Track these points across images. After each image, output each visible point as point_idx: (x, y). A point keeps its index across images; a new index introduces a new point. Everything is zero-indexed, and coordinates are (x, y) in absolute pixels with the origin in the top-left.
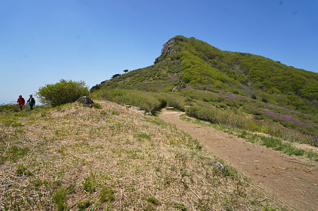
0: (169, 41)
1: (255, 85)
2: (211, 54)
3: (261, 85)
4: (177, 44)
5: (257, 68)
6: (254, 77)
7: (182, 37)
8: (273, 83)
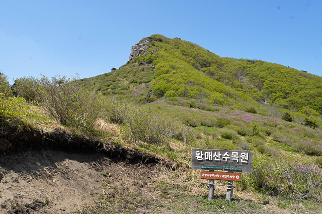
0: (141, 41)
1: (277, 103)
2: (204, 60)
3: (286, 104)
4: (153, 45)
5: (275, 79)
6: (272, 92)
7: (161, 36)
8: (303, 101)
